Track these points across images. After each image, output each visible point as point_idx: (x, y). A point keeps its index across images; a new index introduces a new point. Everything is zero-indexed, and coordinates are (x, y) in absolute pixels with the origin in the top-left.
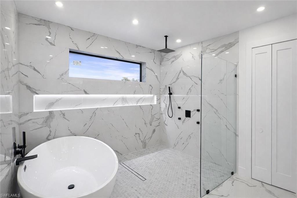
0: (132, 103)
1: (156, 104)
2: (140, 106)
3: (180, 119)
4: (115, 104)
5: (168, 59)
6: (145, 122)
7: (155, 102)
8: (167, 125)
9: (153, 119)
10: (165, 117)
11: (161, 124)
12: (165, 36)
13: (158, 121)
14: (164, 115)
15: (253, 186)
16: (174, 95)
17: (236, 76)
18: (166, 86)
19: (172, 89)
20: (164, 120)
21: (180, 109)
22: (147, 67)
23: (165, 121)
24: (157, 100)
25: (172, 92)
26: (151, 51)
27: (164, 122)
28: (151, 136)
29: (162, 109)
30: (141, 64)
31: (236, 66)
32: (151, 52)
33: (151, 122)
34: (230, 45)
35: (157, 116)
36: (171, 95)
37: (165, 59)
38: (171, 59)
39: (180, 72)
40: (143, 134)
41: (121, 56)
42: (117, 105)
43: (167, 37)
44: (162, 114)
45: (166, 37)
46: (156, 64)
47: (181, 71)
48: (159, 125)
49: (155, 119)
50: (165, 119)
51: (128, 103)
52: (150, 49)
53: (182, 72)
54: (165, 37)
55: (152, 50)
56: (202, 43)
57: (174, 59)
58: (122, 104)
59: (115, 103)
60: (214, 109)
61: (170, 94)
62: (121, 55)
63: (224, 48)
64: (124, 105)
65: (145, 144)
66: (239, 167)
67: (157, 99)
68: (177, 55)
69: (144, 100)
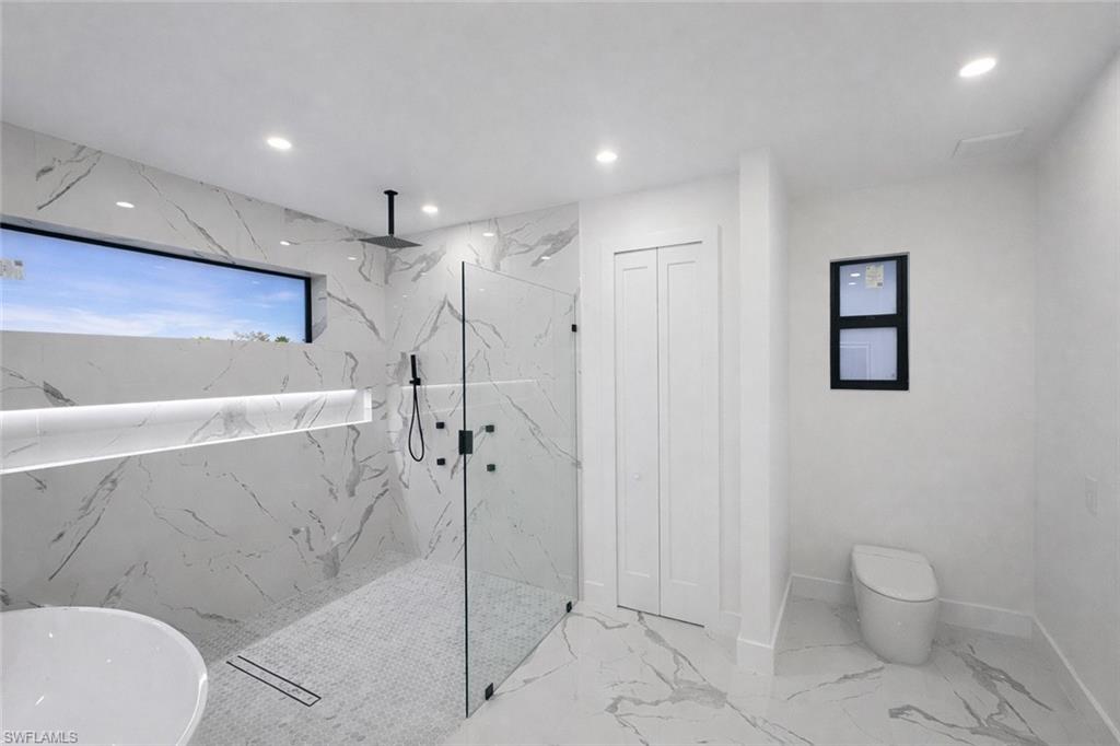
0: (269, 426)
1: (370, 420)
2: (307, 432)
3: (441, 462)
4: (196, 438)
5: (406, 263)
6: (329, 486)
7: (366, 416)
8: (407, 487)
9: (360, 473)
10: (402, 459)
11: (391, 489)
12: (386, 192)
13: (382, 479)
14: (398, 454)
15: (619, 627)
16: (428, 386)
17: (574, 328)
18: (403, 355)
19: (420, 364)
20: (400, 472)
21: (444, 430)
22: (329, 294)
23: (403, 472)
24: (373, 408)
25: (422, 379)
26: (349, 236)
27: (400, 479)
28: (357, 529)
29: (394, 436)
30: (308, 281)
31: (576, 298)
32: (348, 240)
33: (355, 485)
34: (560, 238)
35: (375, 463)
36: (418, 387)
37: (398, 265)
38: (415, 263)
39: (442, 308)
40: (323, 528)
41: (215, 248)
42: (204, 439)
43: (395, 197)
44: (392, 452)
45: (391, 194)
46: (368, 280)
47: (444, 303)
48: (387, 490)
49: (367, 474)
50: (400, 468)
51: (252, 428)
52: (347, 228)
53: (446, 305)
54: (387, 196)
55: (355, 232)
56: (496, 223)
57: (424, 264)
58: (225, 434)
59: (195, 434)
60: (530, 423)
61: (416, 382)
62: (214, 243)
63: (549, 246)
64: (236, 436)
65: (335, 563)
66: (587, 582)
67: (373, 402)
68: (433, 254)
69: (321, 409)
